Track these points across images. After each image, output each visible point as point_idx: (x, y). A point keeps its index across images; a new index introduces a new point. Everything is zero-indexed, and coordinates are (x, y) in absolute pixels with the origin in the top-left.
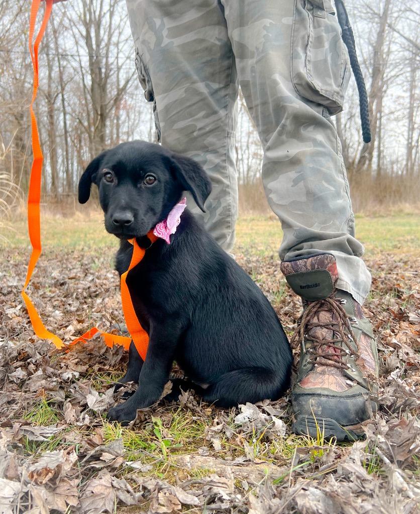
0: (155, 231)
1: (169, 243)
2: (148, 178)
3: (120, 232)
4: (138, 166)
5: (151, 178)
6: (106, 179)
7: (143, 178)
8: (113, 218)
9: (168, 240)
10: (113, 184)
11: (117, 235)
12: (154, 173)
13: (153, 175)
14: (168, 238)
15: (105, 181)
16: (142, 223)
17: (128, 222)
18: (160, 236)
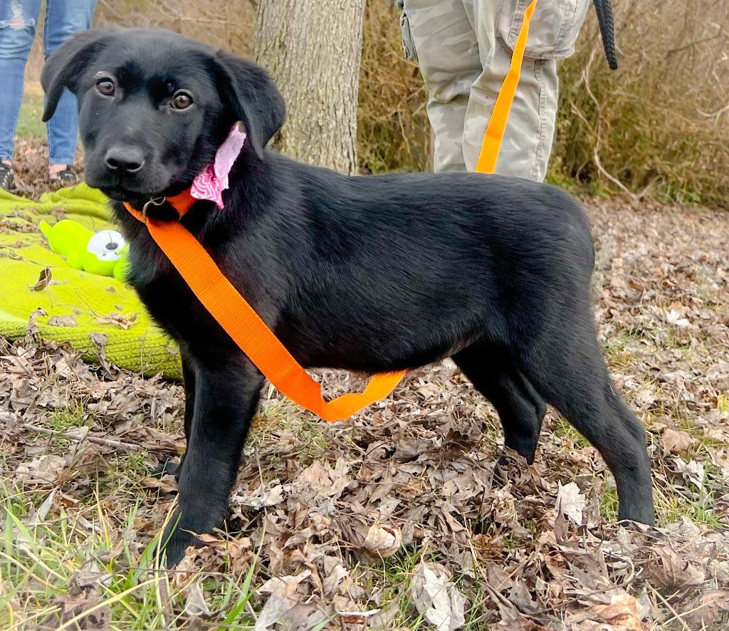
0: (193, 189)
1: (222, 207)
2: (178, 98)
3: (114, 183)
4: (164, 73)
5: (184, 97)
6: (99, 89)
7: (170, 95)
8: (107, 156)
9: (219, 202)
10: (113, 98)
11: (106, 191)
12: (191, 90)
13: (188, 92)
14: (220, 196)
15: (97, 91)
16: (157, 174)
17: (135, 165)
18: (204, 197)
